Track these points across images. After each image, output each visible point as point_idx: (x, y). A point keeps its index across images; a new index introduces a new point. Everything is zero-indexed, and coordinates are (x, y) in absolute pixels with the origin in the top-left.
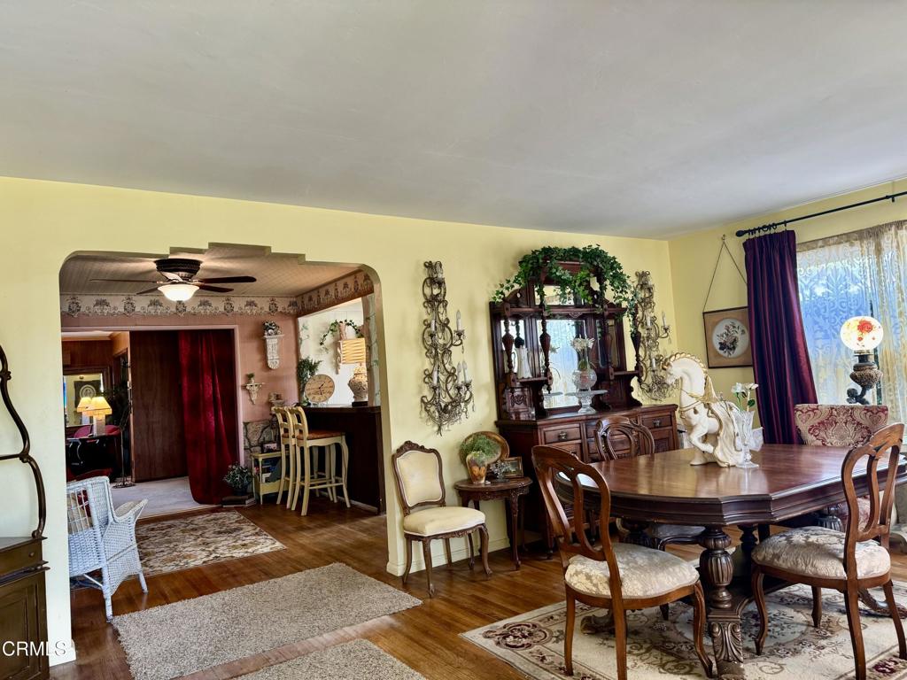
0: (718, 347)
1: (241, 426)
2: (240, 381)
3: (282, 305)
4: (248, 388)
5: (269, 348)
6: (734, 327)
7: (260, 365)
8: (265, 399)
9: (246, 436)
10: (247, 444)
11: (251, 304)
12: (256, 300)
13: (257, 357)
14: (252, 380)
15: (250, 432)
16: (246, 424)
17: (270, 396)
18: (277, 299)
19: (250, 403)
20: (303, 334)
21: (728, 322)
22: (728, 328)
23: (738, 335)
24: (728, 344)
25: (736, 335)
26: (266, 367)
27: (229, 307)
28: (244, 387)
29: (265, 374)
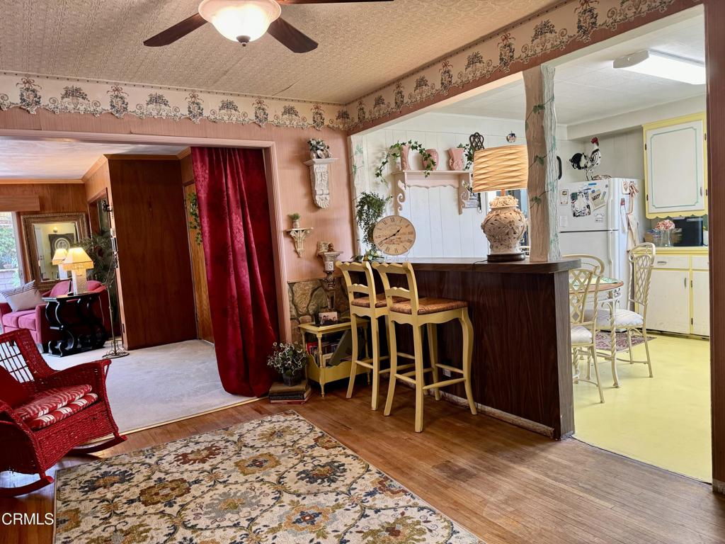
1: (286, 288)
2: (282, 225)
3: (329, 116)
4: (292, 234)
5: (318, 177)
7: (305, 201)
8: (313, 250)
9: (293, 302)
10: (294, 313)
11: (289, 111)
12: (298, 107)
13: (301, 190)
14: (298, 222)
15: (297, 295)
16: (291, 285)
17: (318, 246)
18: (323, 107)
19: (295, 255)
20: (357, 160)
26: (314, 206)
27: (261, 116)
28: (287, 233)
29: (314, 215)
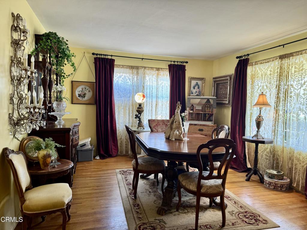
0: (77, 95)
6: (85, 89)
21: (83, 87)
22: (82, 89)
23: (87, 92)
24: (82, 95)
25: (86, 92)
